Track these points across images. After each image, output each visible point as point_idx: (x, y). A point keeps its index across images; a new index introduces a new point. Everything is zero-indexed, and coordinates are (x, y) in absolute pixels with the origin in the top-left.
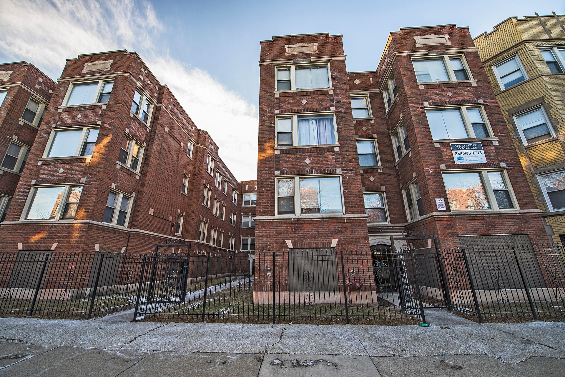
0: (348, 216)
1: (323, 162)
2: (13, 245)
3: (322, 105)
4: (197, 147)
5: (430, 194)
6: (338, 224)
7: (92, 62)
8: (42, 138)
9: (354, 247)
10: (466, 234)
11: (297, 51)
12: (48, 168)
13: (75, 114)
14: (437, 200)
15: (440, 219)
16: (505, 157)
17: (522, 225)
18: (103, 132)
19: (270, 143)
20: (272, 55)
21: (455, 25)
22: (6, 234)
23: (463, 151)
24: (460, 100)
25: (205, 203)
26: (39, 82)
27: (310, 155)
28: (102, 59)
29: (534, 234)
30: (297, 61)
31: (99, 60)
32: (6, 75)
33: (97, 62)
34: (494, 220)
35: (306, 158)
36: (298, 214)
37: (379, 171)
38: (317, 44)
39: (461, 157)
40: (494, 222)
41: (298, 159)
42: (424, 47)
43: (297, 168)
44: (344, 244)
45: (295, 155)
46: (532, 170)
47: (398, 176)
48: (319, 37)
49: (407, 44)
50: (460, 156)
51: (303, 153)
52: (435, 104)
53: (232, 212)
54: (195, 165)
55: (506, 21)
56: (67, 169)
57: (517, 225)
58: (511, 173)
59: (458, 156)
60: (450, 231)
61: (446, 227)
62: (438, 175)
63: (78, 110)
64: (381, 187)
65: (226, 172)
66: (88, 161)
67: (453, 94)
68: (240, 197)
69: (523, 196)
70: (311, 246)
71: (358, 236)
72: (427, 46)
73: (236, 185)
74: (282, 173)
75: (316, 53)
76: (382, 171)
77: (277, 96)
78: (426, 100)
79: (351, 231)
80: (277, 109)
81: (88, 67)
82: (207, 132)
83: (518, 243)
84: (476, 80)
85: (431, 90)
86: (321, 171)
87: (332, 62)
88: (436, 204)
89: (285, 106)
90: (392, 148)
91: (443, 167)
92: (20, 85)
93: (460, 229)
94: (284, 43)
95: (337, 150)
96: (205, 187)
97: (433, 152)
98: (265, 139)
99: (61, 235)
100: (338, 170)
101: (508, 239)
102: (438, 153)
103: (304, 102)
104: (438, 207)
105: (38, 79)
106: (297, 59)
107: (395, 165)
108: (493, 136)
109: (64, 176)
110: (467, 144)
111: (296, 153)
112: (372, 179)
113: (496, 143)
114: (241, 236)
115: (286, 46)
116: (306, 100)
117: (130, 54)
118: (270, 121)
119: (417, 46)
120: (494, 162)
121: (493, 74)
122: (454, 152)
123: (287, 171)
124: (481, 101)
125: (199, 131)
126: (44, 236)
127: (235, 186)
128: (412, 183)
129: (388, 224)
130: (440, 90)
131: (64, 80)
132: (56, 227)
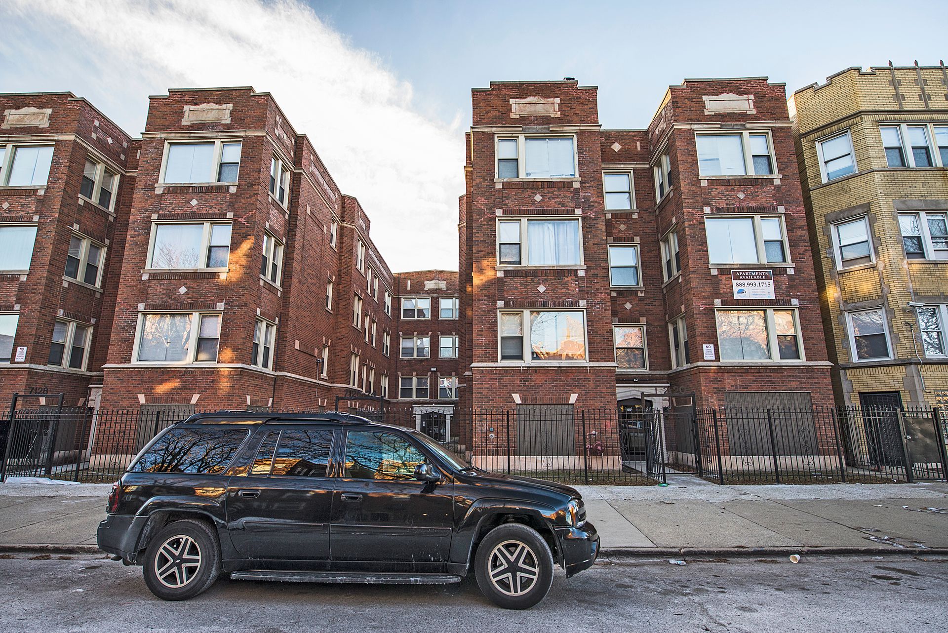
0: (592, 364)
1: (563, 291)
2: (130, 398)
3: (563, 205)
4: (341, 226)
5: (697, 338)
6: (579, 375)
7: (196, 104)
8: (139, 235)
9: (597, 404)
10: (734, 391)
11: (528, 110)
12: (161, 285)
13: (186, 198)
14: (704, 346)
15: (706, 370)
16: (799, 292)
17: (804, 381)
18: (238, 231)
19: (490, 259)
20: (490, 115)
21: (766, 79)
22: (114, 382)
23: (746, 282)
24: (754, 205)
25: (355, 323)
26: (95, 126)
27: (546, 279)
28: (213, 100)
29: (817, 392)
30: (529, 129)
31: (208, 102)
32: (41, 117)
33: (204, 106)
34: (772, 374)
35: (540, 284)
36: (528, 361)
37: (639, 294)
38: (558, 100)
39: (743, 290)
40: (771, 376)
41: (528, 285)
42: (715, 115)
43: (527, 298)
44: (586, 400)
45: (525, 279)
46: (841, 305)
47: (665, 304)
48: (562, 89)
49: (692, 109)
50: (742, 288)
51: (536, 277)
52: (719, 210)
53: (384, 331)
54: (340, 259)
55: (844, 72)
56: (192, 287)
57: (798, 381)
58: (803, 313)
59: (739, 288)
60: (716, 386)
61: (712, 381)
62: (710, 313)
63: (191, 191)
64: (641, 318)
65: (376, 261)
66: (223, 277)
67: (747, 195)
68: (396, 302)
69: (813, 344)
70: (545, 402)
71: (603, 391)
72: (720, 114)
73: (390, 281)
74: (507, 305)
75: (557, 116)
76: (643, 295)
77: (499, 186)
78: (708, 204)
79: (594, 383)
80: (500, 208)
81: (191, 114)
82: (355, 199)
83: (796, 402)
84: (781, 176)
85: (716, 189)
86: (559, 304)
87: (580, 134)
88: (703, 352)
89: (512, 204)
90: (660, 260)
91: (718, 302)
92: (73, 137)
93: (728, 383)
94: (509, 95)
95: (581, 273)
96: (356, 295)
97: (708, 282)
98: (483, 253)
99: (203, 383)
100: (582, 303)
101: (785, 398)
102: (714, 283)
103: (538, 198)
104: (705, 355)
105: (93, 122)
106: (528, 125)
107: (663, 286)
108: (790, 262)
109: (189, 298)
110: (753, 272)
111: (526, 277)
112: (628, 306)
113: (791, 272)
114: (399, 373)
115: (512, 101)
116: (541, 196)
117: (260, 96)
118: (489, 226)
119: (706, 113)
120: (784, 297)
121: (815, 155)
122: (734, 282)
123: (513, 303)
124: (781, 209)
125: (343, 198)
126: (176, 385)
127: (389, 283)
128: (681, 318)
129: (646, 371)
130: (730, 188)
131: (154, 136)
132: (191, 373)
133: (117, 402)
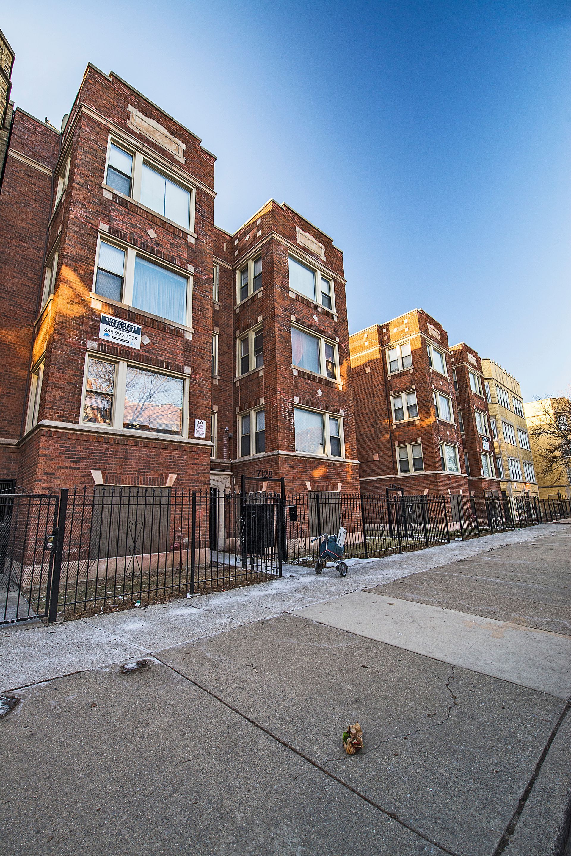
6: (461, 480)
11: (432, 332)
20: (424, 328)
21: (477, 353)
30: (434, 343)
32: (175, 146)
33: (307, 235)
38: (439, 332)
40: (491, 483)
52: (477, 408)
56: (325, 392)
57: (495, 486)
61: (484, 485)
62: (480, 454)
63: (312, 306)
78: (475, 405)
91: (481, 450)
93: (487, 486)
94: (427, 320)
95: (455, 428)
97: (479, 441)
103: (441, 383)
109: (324, 400)
115: (428, 324)
130: (477, 399)
131: (282, 240)
133: (292, 489)
